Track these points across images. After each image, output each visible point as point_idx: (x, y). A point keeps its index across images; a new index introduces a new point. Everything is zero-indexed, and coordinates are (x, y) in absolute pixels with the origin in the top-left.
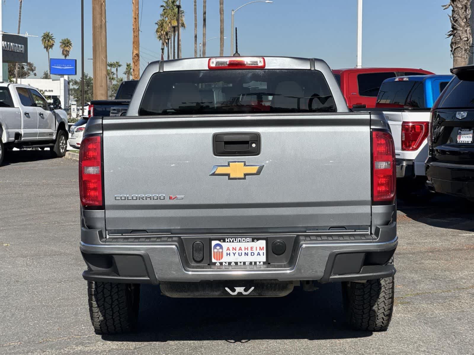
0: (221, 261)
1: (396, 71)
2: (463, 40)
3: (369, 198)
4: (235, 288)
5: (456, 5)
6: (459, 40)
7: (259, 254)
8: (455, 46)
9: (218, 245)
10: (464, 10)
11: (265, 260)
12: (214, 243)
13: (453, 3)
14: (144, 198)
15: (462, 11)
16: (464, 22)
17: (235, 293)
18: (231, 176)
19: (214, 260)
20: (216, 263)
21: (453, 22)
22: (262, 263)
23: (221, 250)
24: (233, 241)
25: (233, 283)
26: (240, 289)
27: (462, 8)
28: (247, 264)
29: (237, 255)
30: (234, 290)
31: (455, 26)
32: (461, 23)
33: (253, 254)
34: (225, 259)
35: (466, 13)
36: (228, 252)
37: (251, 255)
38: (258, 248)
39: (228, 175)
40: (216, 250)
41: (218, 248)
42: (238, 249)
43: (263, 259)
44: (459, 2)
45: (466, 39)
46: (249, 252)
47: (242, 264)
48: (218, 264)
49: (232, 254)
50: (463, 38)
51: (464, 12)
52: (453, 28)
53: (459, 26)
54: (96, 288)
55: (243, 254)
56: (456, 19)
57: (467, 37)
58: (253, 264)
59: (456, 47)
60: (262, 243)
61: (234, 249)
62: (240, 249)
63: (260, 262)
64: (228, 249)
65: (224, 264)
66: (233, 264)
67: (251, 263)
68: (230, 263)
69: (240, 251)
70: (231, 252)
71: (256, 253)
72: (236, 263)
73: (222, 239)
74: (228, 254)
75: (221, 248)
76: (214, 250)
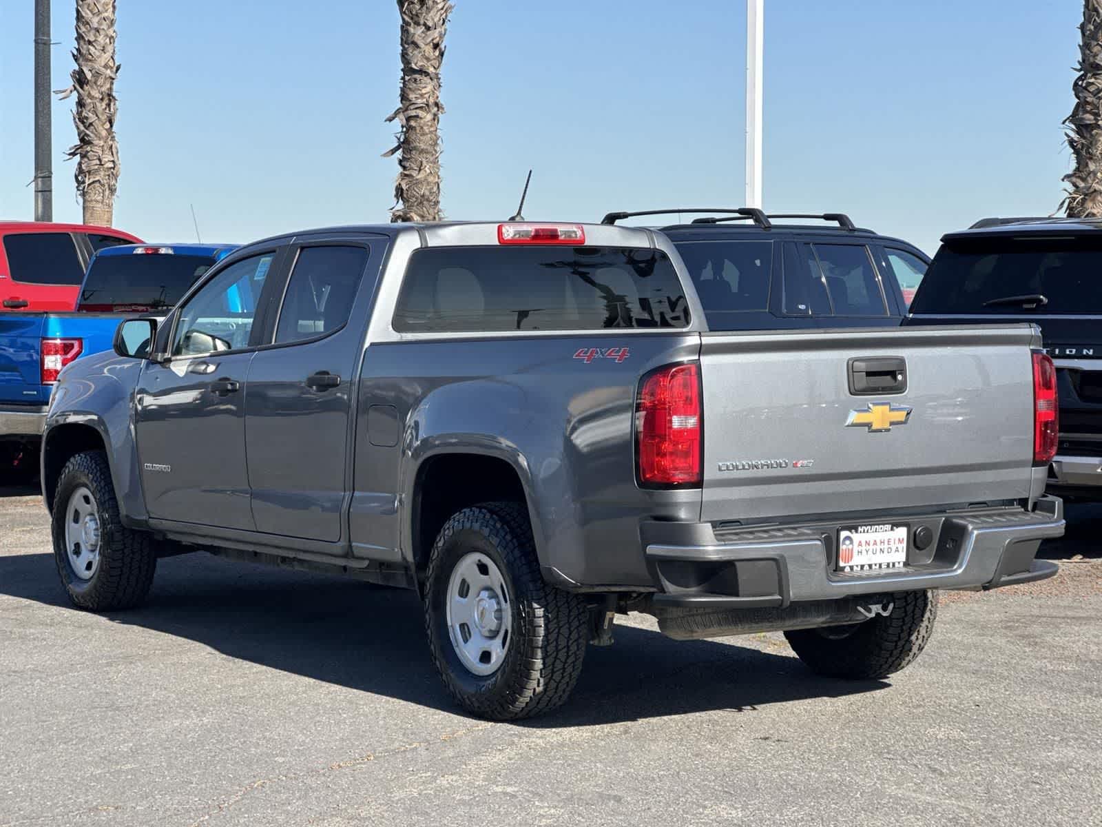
0: (851, 564)
1: (73, 230)
2: (106, 166)
3: (1031, 456)
4: (870, 606)
5: (89, 93)
6: (96, 167)
7: (897, 550)
8: (89, 179)
9: (848, 538)
10: (106, 105)
11: (905, 559)
12: (844, 534)
13: (82, 88)
14: (760, 467)
15: (102, 106)
16: (106, 130)
17: (873, 615)
18: (874, 427)
19: (842, 564)
20: (845, 567)
21: (82, 128)
22: (902, 564)
23: (850, 547)
24: (867, 532)
25: (866, 599)
26: (876, 609)
27: (102, 99)
28: (883, 567)
29: (870, 552)
30: (869, 611)
31: (88, 135)
32: (100, 131)
33: (889, 550)
34: (857, 560)
35: (110, 110)
36: (860, 549)
37: (888, 552)
38: (897, 542)
39: (869, 425)
41: (848, 542)
42: (872, 543)
43: (901, 557)
44: (95, 87)
45: (111, 165)
46: (886, 546)
47: (877, 567)
48: (847, 569)
49: (864, 552)
50: (106, 162)
51: (106, 108)
52: (82, 140)
53: (96, 136)
54: (546, 636)
55: (878, 550)
56: (90, 121)
57: (113, 161)
58: (891, 565)
59: (91, 181)
60: (902, 532)
61: (868, 543)
62: (875, 543)
63: (899, 563)
64: (860, 544)
65: (855, 568)
66: (866, 568)
67: (888, 565)
68: (862, 567)
69: (875, 547)
70: (864, 548)
71: (894, 549)
72: (870, 566)
73: (854, 528)
74: (860, 552)
75: (852, 542)
76: (843, 547)
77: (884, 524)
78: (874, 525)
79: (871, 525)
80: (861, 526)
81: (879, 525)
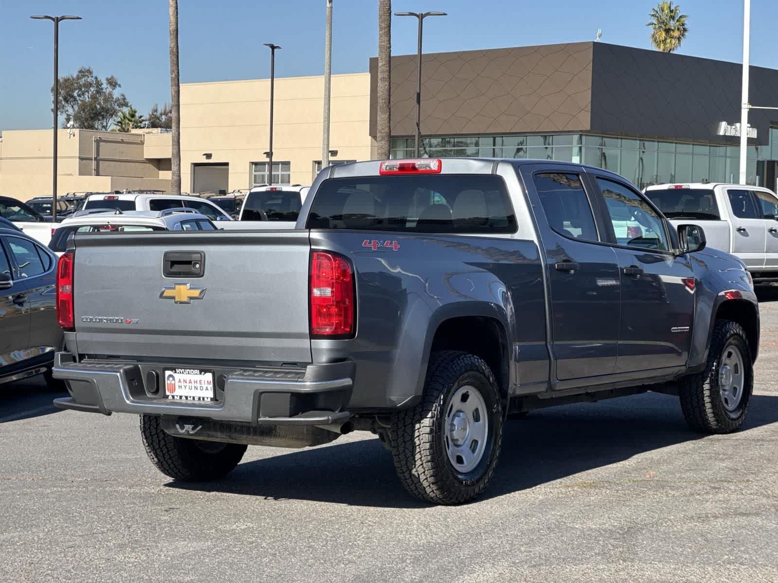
0: (173, 394)
3: (307, 331)
4: (184, 425)
7: (207, 389)
9: (170, 376)
11: (212, 396)
12: (168, 373)
14: (106, 321)
17: (184, 431)
18: (177, 300)
19: (168, 393)
20: (168, 396)
22: (209, 399)
23: (173, 382)
24: (183, 373)
25: (183, 420)
28: (196, 399)
29: (187, 388)
30: (183, 428)
34: (178, 392)
36: (180, 384)
37: (200, 389)
38: (206, 383)
39: (173, 298)
40: (169, 382)
41: (171, 379)
42: (188, 381)
43: (210, 394)
46: (198, 385)
47: (192, 398)
48: (170, 397)
49: (183, 387)
55: (193, 388)
58: (201, 399)
60: (209, 376)
61: (185, 381)
62: (190, 382)
63: (207, 398)
64: (180, 381)
65: (176, 397)
66: (184, 398)
67: (199, 399)
68: (181, 397)
69: (190, 384)
70: (182, 384)
71: (205, 388)
72: (186, 397)
73: (173, 369)
74: (180, 387)
75: (174, 379)
76: (167, 382)
77: (194, 369)
78: (187, 369)
79: (185, 369)
80: (178, 369)
81: (190, 369)
